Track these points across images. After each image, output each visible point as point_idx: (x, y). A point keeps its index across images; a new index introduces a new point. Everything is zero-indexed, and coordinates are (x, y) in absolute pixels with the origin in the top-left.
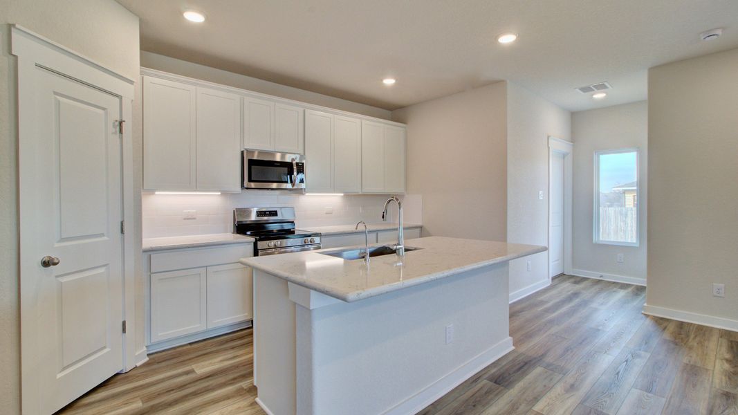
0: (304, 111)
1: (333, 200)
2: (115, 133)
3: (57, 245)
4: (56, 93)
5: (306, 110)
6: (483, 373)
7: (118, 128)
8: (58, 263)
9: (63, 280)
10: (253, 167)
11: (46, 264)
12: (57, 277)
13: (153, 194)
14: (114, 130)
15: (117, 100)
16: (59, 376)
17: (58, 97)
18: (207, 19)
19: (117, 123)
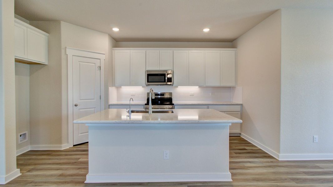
0: (173, 52)
1: (194, 89)
2: (99, 70)
3: (79, 101)
4: (79, 62)
5: (174, 51)
6: (191, 183)
7: (99, 68)
8: (77, 106)
9: (81, 110)
10: (149, 77)
11: (76, 106)
12: (79, 109)
13: (121, 87)
14: (98, 69)
15: (99, 60)
16: (80, 135)
17: (80, 63)
18: (120, 29)
19: (99, 67)
